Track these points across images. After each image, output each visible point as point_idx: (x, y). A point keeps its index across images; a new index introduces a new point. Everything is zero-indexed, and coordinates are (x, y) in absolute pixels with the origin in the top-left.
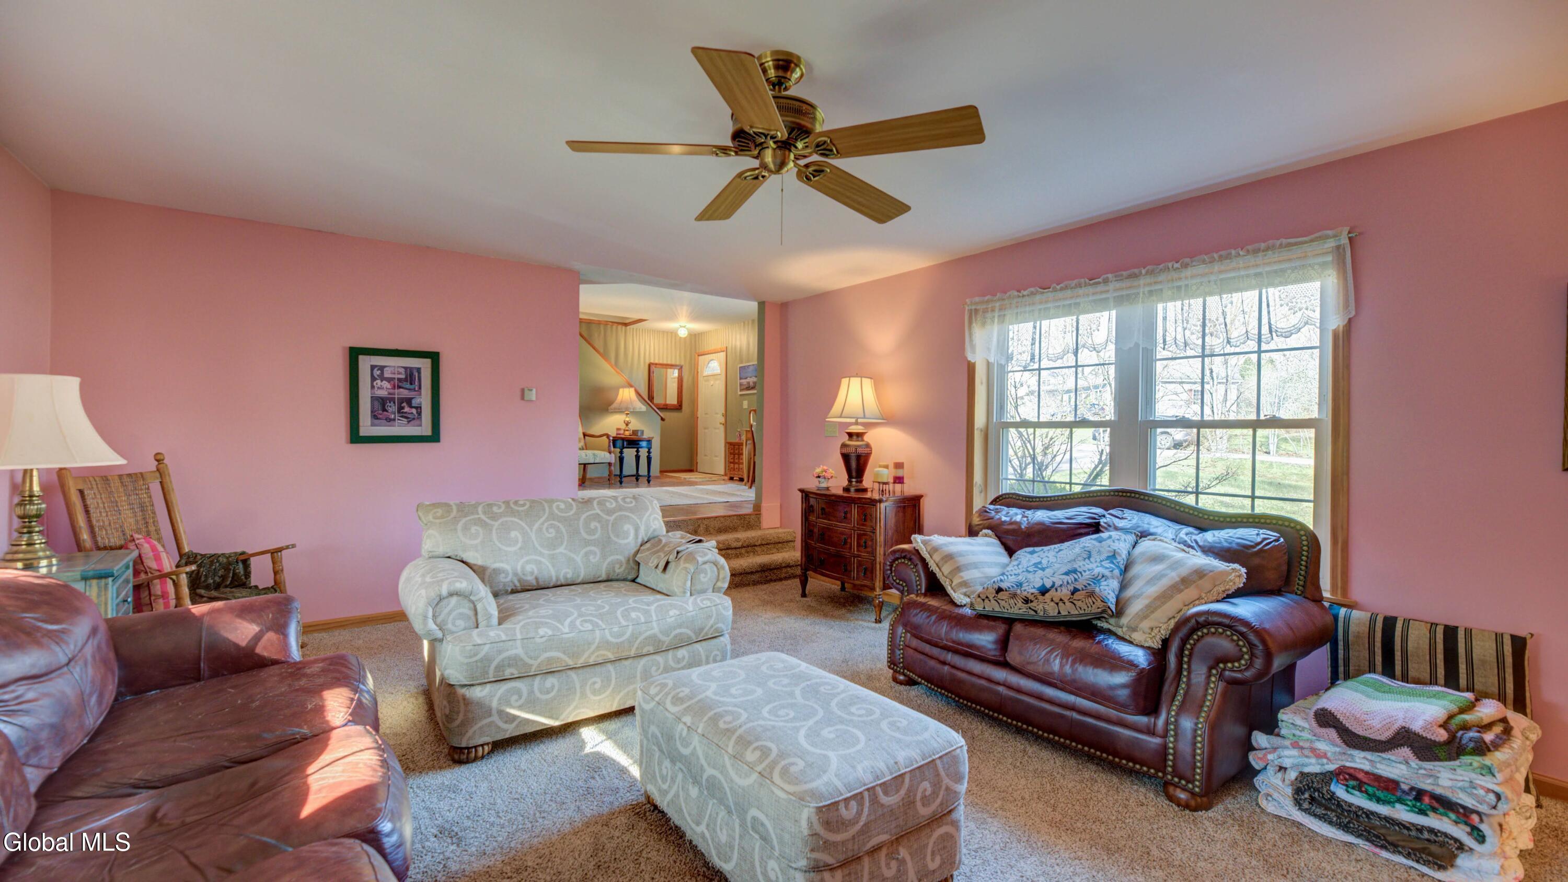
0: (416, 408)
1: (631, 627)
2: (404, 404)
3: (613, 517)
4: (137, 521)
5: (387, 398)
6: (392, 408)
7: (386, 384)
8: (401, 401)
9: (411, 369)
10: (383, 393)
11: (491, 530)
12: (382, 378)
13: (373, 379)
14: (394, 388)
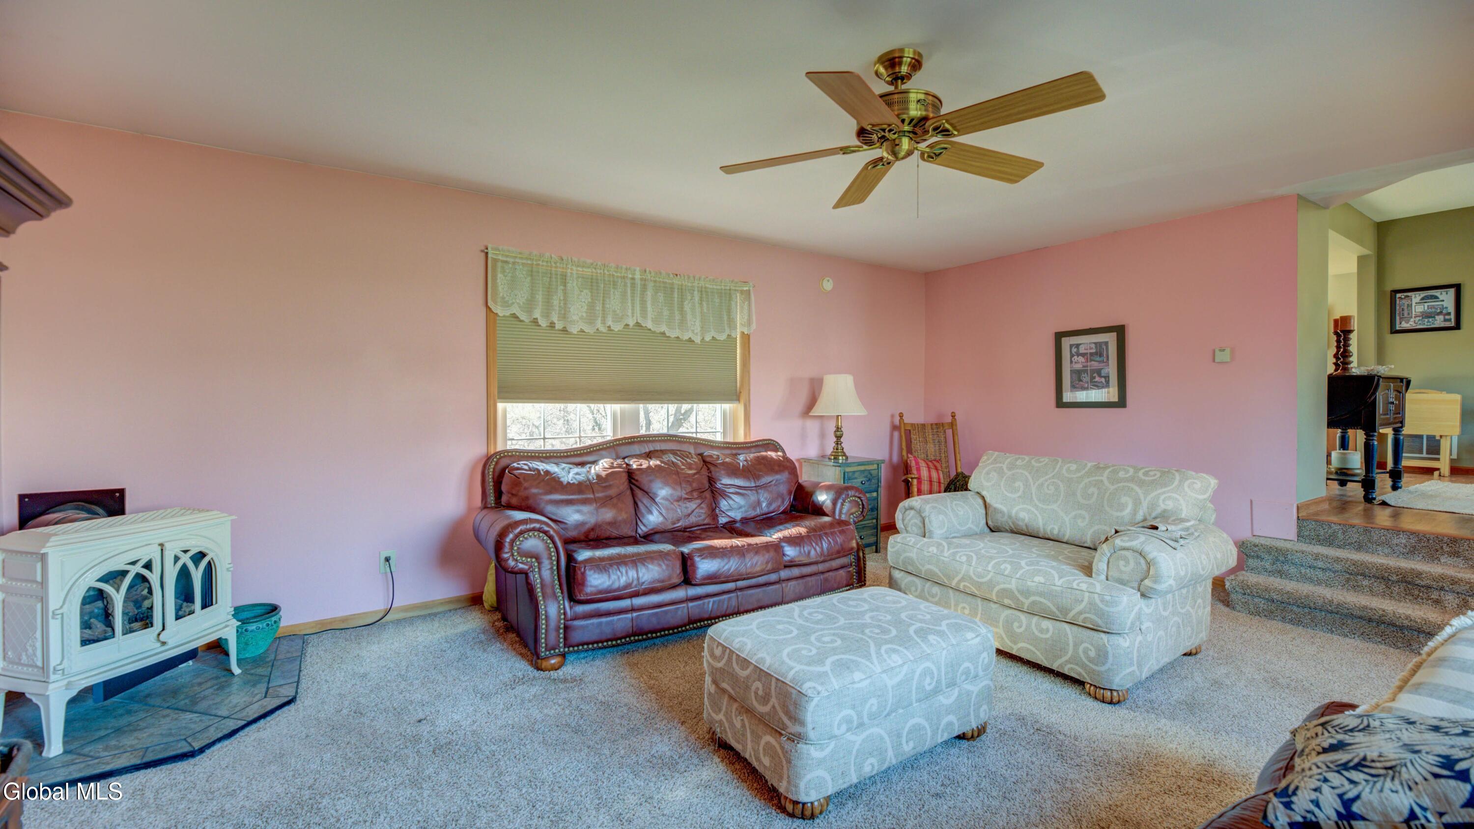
0: (1105, 377)
1: (991, 574)
2: (1095, 375)
3: (1116, 486)
4: (935, 451)
5: (1082, 371)
6: (1086, 378)
7: (1081, 359)
8: (1093, 371)
9: (1100, 343)
10: (1078, 366)
11: (1003, 477)
12: (1078, 354)
13: (1072, 356)
14: (1087, 361)
